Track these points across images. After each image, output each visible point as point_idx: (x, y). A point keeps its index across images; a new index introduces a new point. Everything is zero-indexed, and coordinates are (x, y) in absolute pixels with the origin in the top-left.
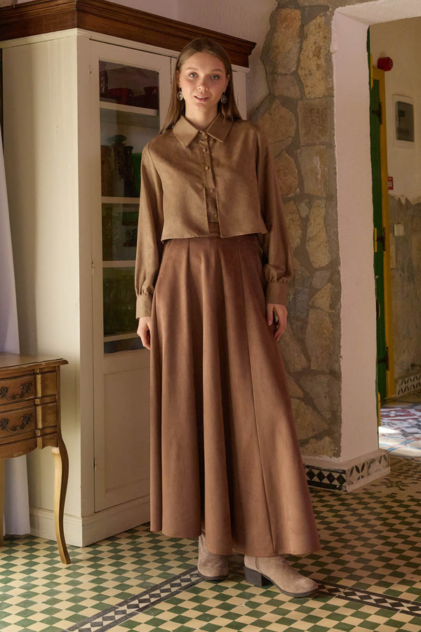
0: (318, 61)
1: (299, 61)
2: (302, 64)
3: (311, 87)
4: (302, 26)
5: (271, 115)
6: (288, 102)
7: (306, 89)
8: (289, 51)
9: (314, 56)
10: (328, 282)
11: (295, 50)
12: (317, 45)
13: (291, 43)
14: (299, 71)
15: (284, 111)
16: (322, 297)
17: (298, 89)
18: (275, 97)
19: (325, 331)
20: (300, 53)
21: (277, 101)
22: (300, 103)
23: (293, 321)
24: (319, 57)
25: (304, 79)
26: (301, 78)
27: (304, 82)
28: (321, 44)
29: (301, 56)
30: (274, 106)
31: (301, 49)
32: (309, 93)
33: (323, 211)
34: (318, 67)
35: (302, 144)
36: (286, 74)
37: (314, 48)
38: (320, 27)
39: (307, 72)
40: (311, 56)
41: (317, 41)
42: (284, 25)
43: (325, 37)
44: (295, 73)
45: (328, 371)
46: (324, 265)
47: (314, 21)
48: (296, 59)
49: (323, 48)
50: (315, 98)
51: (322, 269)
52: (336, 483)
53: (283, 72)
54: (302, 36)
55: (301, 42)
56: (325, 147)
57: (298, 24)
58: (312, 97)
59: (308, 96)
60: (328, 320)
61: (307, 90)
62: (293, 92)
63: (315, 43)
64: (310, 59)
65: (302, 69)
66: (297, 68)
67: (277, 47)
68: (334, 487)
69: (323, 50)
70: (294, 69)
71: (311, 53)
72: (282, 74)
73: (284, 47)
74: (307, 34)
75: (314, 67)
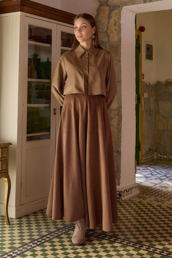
2: (109, 28)
3: (112, 37)
4: (110, 13)
6: (103, 43)
7: (110, 38)
8: (104, 23)
9: (114, 25)
10: (117, 115)
11: (106, 23)
12: (115, 21)
13: (105, 20)
14: (108, 31)
16: (114, 121)
17: (107, 38)
19: (115, 135)
20: (108, 23)
22: (108, 44)
24: (116, 26)
25: (110, 34)
26: (109, 34)
28: (117, 21)
29: (109, 25)
31: (109, 22)
32: (111, 40)
34: (115, 29)
36: (103, 32)
37: (114, 22)
38: (116, 14)
39: (111, 32)
40: (113, 25)
41: (115, 19)
42: (102, 13)
43: (118, 18)
44: (106, 32)
45: (116, 151)
46: (115, 109)
47: (114, 11)
48: (107, 26)
50: (114, 42)
51: (115, 110)
53: (102, 31)
54: (110, 17)
55: (109, 20)
56: (117, 61)
57: (108, 12)
59: (111, 41)
60: (116, 130)
61: (111, 39)
62: (105, 39)
63: (114, 20)
66: (107, 30)
67: (99, 21)
69: (117, 23)
70: (106, 30)
71: (113, 24)
72: (101, 32)
73: (102, 21)
74: (111, 17)
75: (114, 30)
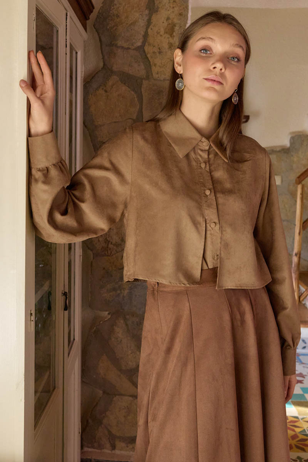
0: (170, 39)
1: (146, 36)
2: (150, 40)
3: (160, 67)
5: (106, 91)
6: (127, 79)
7: (153, 68)
8: (134, 23)
9: (166, 33)
11: (142, 23)
12: (170, 21)
13: (137, 15)
14: (146, 48)
15: (124, 89)
17: (143, 67)
18: (112, 72)
20: (148, 26)
21: (115, 78)
22: (145, 83)
23: (128, 317)
24: (171, 35)
25: (151, 57)
26: (148, 56)
27: (151, 60)
28: (176, 21)
29: (149, 30)
30: (110, 83)
31: (149, 22)
36: (128, 48)
37: (166, 24)
39: (156, 50)
40: (162, 33)
41: (171, 17)
43: (180, 14)
44: (141, 49)
48: (143, 33)
49: (177, 25)
50: (164, 80)
53: (125, 45)
55: (150, 16)
58: (162, 79)
59: (155, 76)
61: (155, 70)
62: (138, 70)
63: (168, 19)
64: (161, 36)
65: (149, 45)
66: (144, 43)
67: (118, 16)
69: (177, 28)
70: (139, 44)
71: (162, 31)
72: (123, 47)
73: (127, 17)
74: (158, 8)
75: (166, 46)
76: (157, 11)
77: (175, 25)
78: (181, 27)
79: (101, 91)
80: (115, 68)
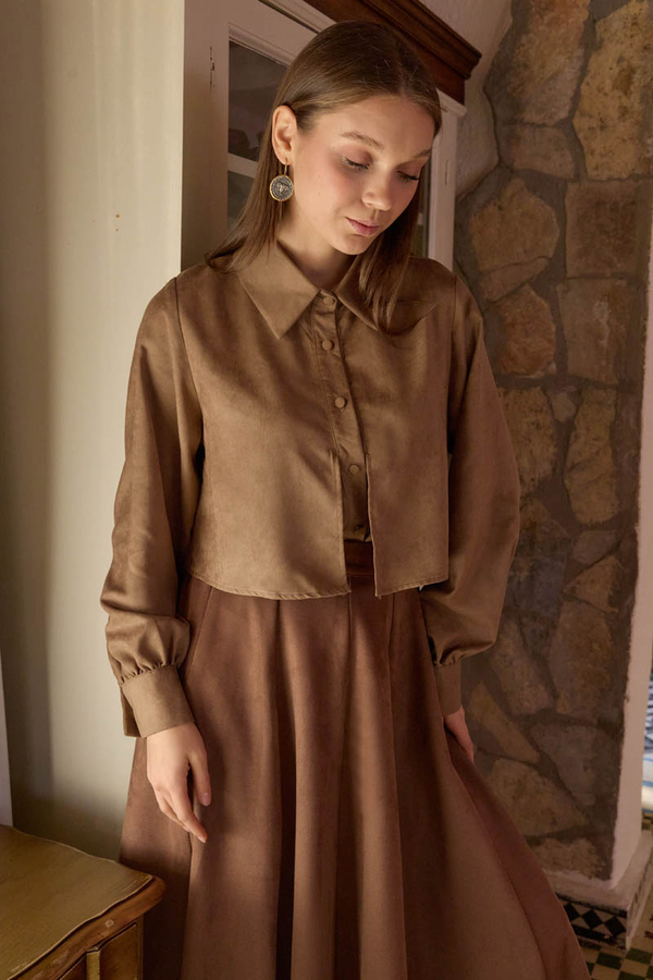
0: (624, 99)
1: (577, 97)
2: (585, 104)
3: (602, 156)
4: (591, 24)
5: (500, 208)
6: (541, 184)
7: (589, 157)
8: (554, 77)
9: (615, 87)
10: (610, 552)
11: (570, 74)
12: (625, 64)
13: (562, 59)
14: (577, 122)
15: (532, 201)
16: (593, 581)
17: (569, 158)
18: (512, 171)
19: (596, 646)
20: (581, 80)
21: (518, 183)
22: (572, 188)
24: (626, 92)
25: (586, 139)
26: (581, 136)
27: (584, 143)
28: (635, 62)
29: (584, 87)
30: (509, 192)
31: (584, 70)
32: (597, 168)
33: (609, 414)
34: (624, 112)
35: (571, 272)
36: (544, 125)
37: (616, 70)
38: (635, 24)
39: (595, 123)
40: (607, 90)
41: (627, 56)
42: (546, 19)
43: (645, 48)
44: (567, 125)
45: (595, 721)
46: (601, 521)
47: (623, 11)
48: (570, 93)
49: (639, 71)
50: (610, 179)
51: (595, 527)
52: (601, 929)
53: (537, 119)
54: (590, 42)
55: (586, 58)
56: (624, 283)
57: (583, 16)
58: (604, 178)
59: (592, 173)
60: (604, 625)
61: (591, 162)
62: (558, 164)
63: (621, 59)
64: (606, 94)
65: (582, 115)
66: (572, 112)
67: (526, 66)
68: (600, 937)
69: (636, 77)
70: (563, 115)
71: (608, 84)
72: (533, 124)
73: (542, 66)
74: (602, 40)
75: (614, 113)
76: (600, 48)
77: (633, 71)
78: (645, 73)
79: (492, 209)
80: (517, 165)
